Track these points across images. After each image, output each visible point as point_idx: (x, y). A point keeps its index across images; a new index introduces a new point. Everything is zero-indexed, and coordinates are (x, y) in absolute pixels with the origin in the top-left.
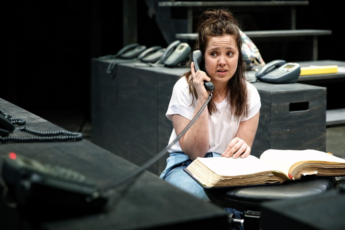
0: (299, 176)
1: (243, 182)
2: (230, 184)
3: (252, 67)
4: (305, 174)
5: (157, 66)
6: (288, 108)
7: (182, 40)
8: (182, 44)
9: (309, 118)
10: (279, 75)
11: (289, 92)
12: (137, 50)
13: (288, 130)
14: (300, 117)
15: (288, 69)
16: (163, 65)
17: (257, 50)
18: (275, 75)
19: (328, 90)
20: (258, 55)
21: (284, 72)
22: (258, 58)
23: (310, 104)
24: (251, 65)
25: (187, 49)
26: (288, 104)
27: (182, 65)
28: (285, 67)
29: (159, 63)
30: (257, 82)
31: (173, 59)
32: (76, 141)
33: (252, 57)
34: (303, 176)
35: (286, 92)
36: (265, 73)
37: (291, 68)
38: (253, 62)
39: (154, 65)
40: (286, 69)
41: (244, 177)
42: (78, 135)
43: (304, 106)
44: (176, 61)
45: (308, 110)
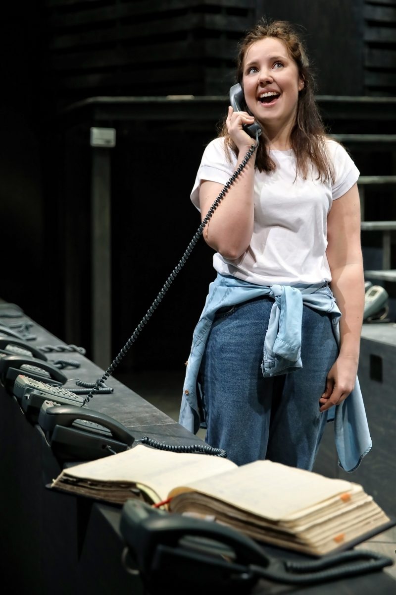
25: (382, 296)
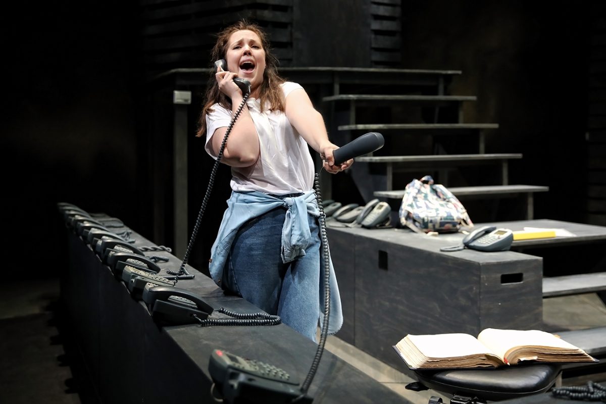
0: (516, 361)
1: (452, 365)
2: (438, 366)
3: (459, 229)
4: (522, 359)
5: (354, 227)
6: (500, 280)
7: (381, 199)
8: (381, 203)
9: (524, 291)
10: (489, 242)
11: (500, 262)
12: (331, 208)
13: (500, 304)
14: (514, 289)
15: (499, 235)
16: (360, 226)
17: (464, 210)
18: (484, 243)
19: (544, 260)
20: (465, 215)
21: (494, 238)
22: (465, 219)
23: (524, 276)
24: (458, 226)
25: (386, 209)
26: (499, 275)
27: (380, 226)
28: (495, 233)
29: (356, 223)
30: (464, 249)
31: (371, 219)
32: (274, 325)
33: (458, 218)
34: (520, 361)
35: (498, 262)
36: (474, 239)
37: (502, 234)
38: (460, 223)
39: (350, 225)
40: (497, 236)
41: (453, 360)
42: (276, 318)
43: (518, 277)
44: (375, 221)
45: (522, 282)
